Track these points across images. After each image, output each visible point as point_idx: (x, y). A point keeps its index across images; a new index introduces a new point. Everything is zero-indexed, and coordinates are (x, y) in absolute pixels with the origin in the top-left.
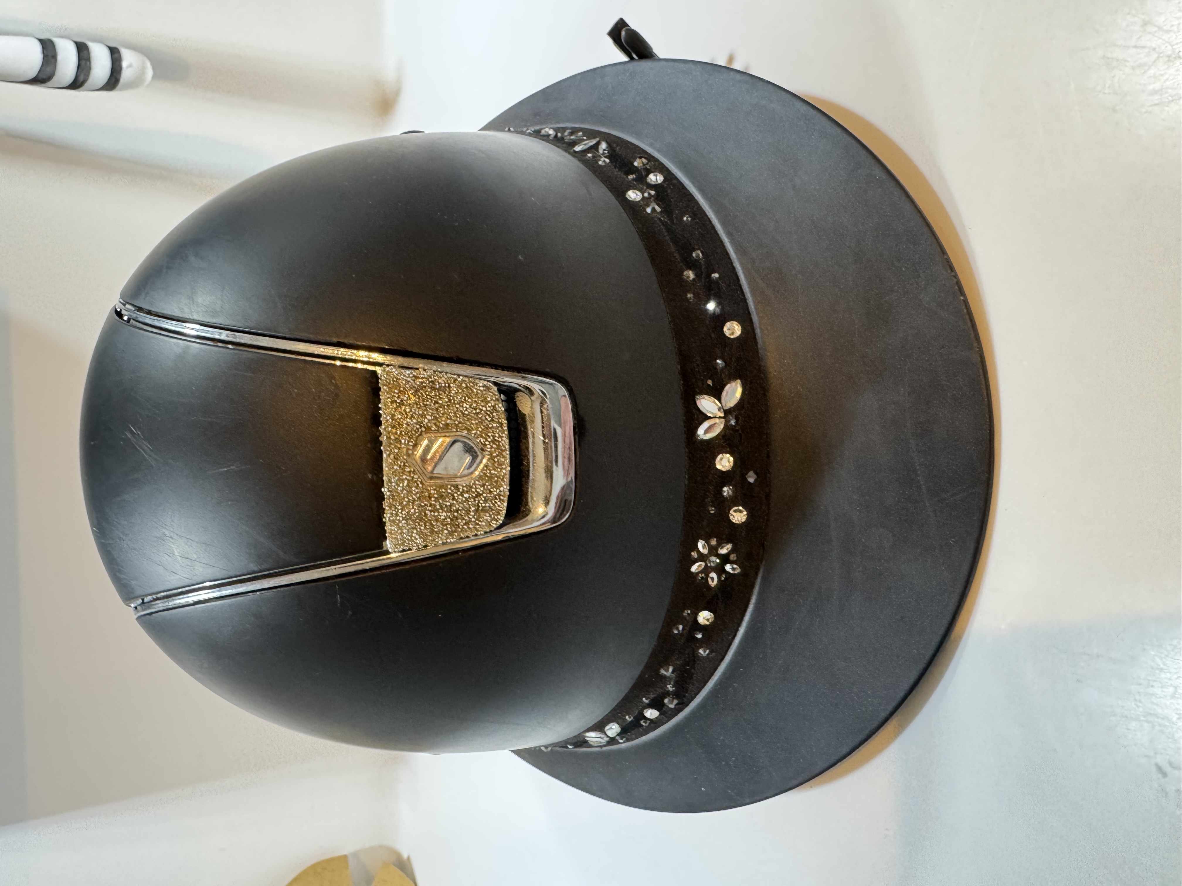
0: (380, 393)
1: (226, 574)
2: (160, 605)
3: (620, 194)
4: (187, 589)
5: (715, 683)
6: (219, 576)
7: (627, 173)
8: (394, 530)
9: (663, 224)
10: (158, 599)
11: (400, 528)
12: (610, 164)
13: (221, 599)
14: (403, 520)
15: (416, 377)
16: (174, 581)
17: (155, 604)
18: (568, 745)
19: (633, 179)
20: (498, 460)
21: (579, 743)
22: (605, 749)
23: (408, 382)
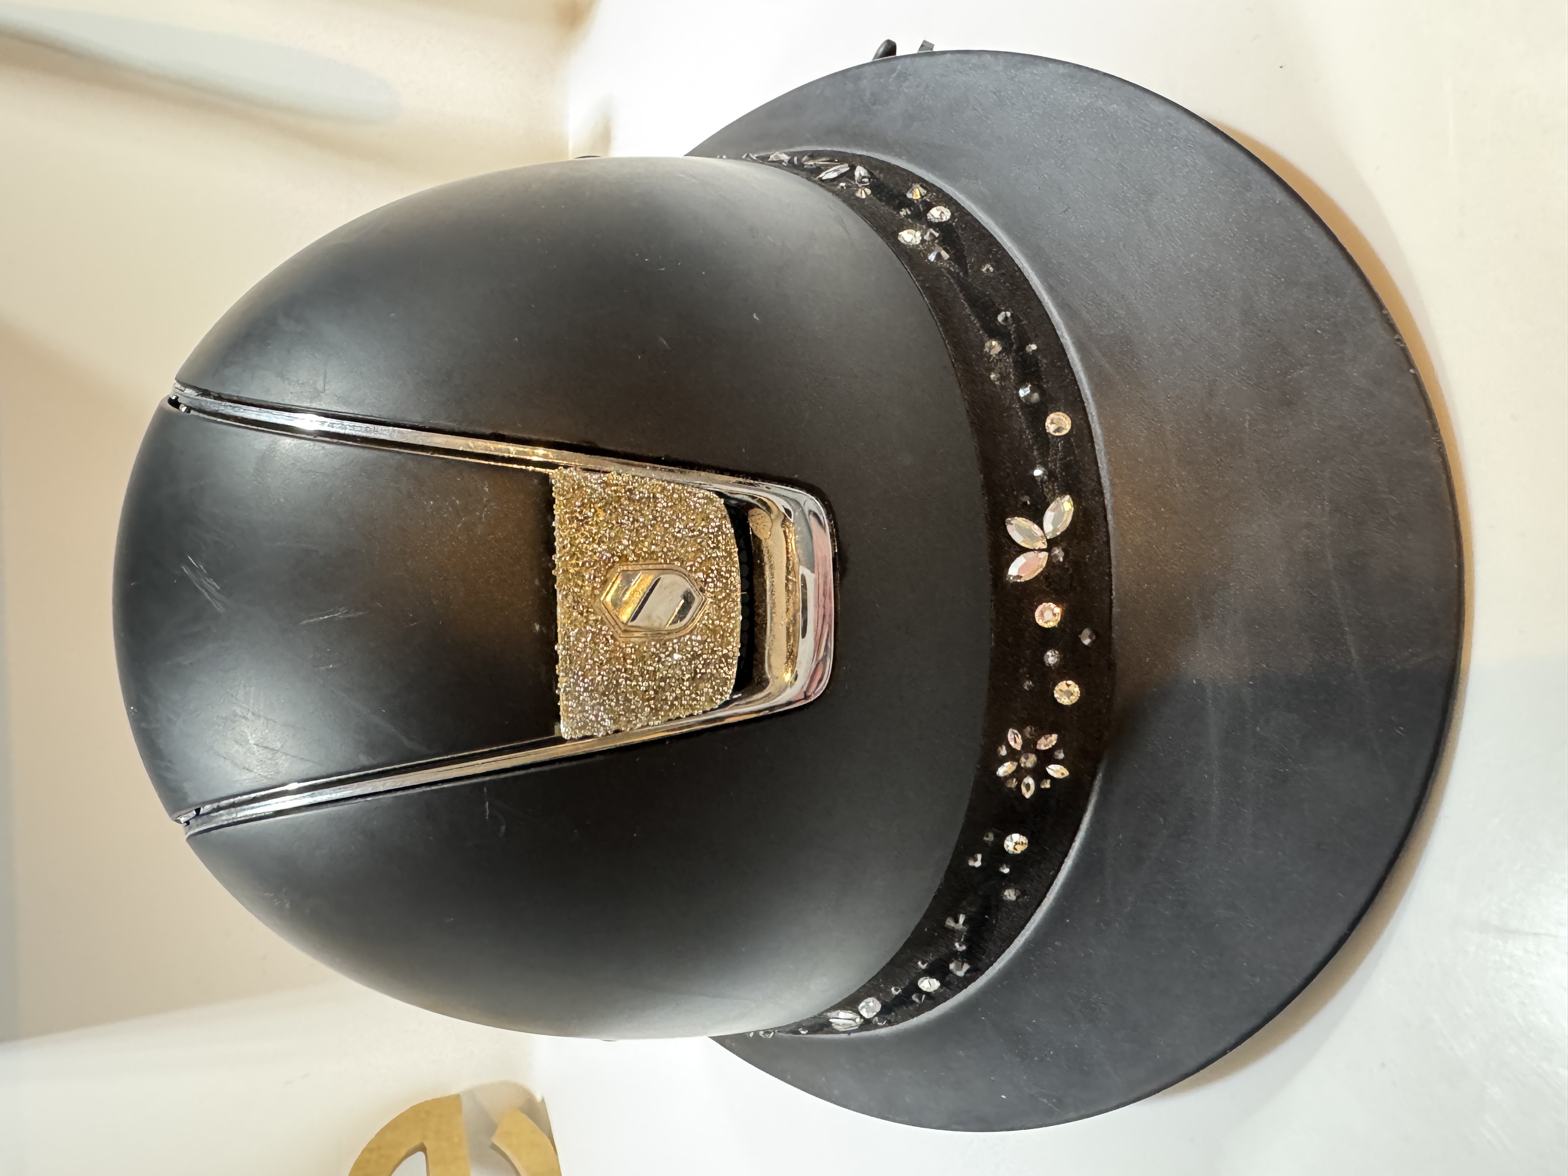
0: (554, 506)
1: (322, 771)
2: (225, 817)
3: (890, 234)
4: (263, 793)
5: (1026, 940)
6: (312, 774)
7: (899, 208)
8: (572, 707)
9: (953, 277)
10: (219, 809)
11: (580, 704)
12: (872, 196)
13: (315, 807)
14: (584, 691)
15: (607, 484)
16: (245, 780)
17: (216, 816)
18: (800, 1030)
19: (907, 216)
20: (725, 605)
21: (818, 1027)
22: (853, 1035)
23: (595, 490)
